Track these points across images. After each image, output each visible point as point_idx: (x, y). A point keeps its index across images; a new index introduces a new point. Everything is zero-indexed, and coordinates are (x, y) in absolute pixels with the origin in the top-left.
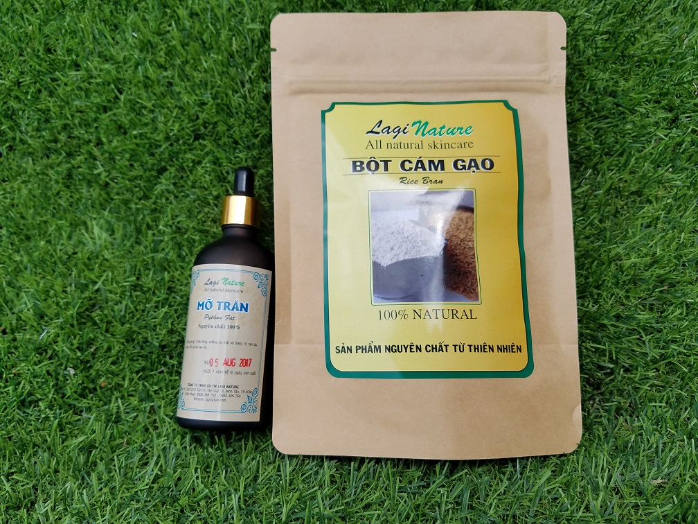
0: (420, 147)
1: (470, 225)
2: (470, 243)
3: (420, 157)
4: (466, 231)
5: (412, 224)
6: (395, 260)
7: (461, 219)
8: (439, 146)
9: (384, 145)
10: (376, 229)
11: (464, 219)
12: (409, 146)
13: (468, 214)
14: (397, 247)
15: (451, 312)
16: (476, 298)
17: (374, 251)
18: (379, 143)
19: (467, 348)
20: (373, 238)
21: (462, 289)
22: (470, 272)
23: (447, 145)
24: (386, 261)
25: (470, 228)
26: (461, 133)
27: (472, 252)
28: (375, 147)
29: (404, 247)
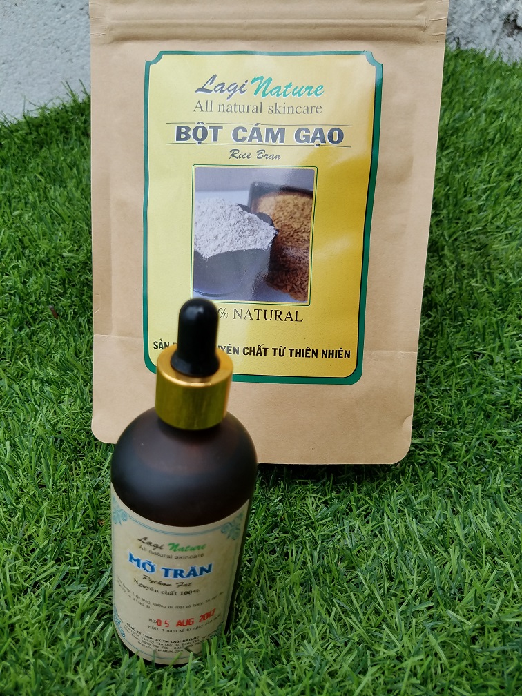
0: (259, 110)
1: (306, 212)
2: (305, 235)
3: (257, 124)
4: (302, 219)
5: (240, 209)
6: (218, 252)
7: (296, 205)
8: (281, 110)
9: (215, 107)
10: (199, 213)
11: (300, 206)
12: (245, 109)
13: (302, 200)
14: (222, 235)
15: (274, 312)
16: (305, 298)
17: (196, 239)
18: (209, 103)
19: (287, 352)
20: (196, 223)
21: (289, 288)
22: (301, 269)
23: (291, 109)
24: (208, 253)
25: (307, 216)
26: (309, 94)
27: (306, 246)
28: (204, 109)
29: (230, 236)
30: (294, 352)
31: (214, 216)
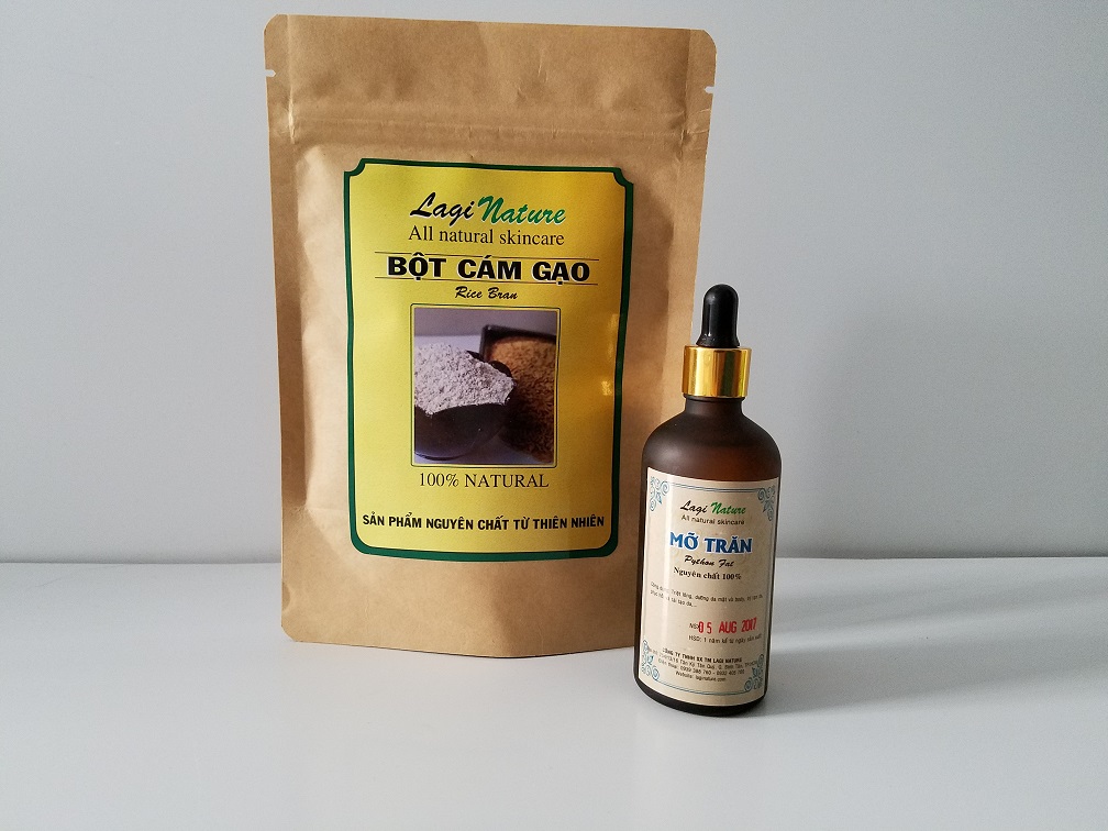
0: (489, 240)
1: (549, 359)
2: (548, 385)
3: (488, 257)
4: (544, 368)
5: (471, 357)
6: (444, 407)
7: (537, 353)
8: (515, 239)
9: (436, 235)
10: (420, 361)
11: (542, 352)
12: (472, 238)
13: (543, 346)
14: (449, 388)
15: (514, 478)
16: (550, 460)
17: (417, 392)
18: (428, 229)
19: (531, 524)
20: (416, 373)
21: (531, 448)
22: (545, 425)
23: (527, 238)
24: (432, 408)
25: (550, 364)
26: (548, 221)
27: (550, 398)
28: (422, 237)
29: (458, 388)
30: (539, 523)
31: (438, 365)
